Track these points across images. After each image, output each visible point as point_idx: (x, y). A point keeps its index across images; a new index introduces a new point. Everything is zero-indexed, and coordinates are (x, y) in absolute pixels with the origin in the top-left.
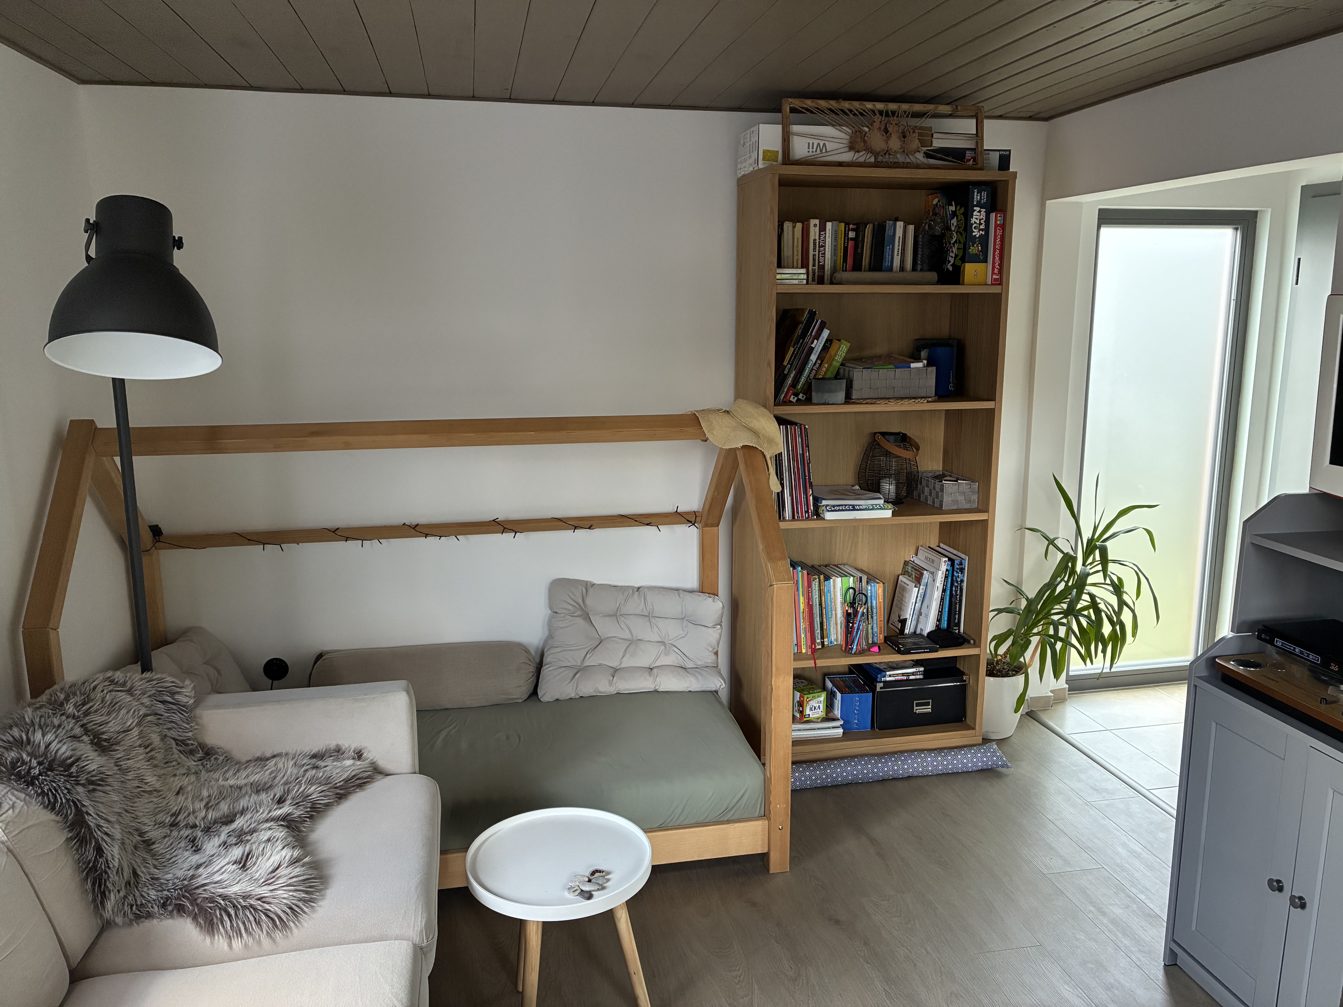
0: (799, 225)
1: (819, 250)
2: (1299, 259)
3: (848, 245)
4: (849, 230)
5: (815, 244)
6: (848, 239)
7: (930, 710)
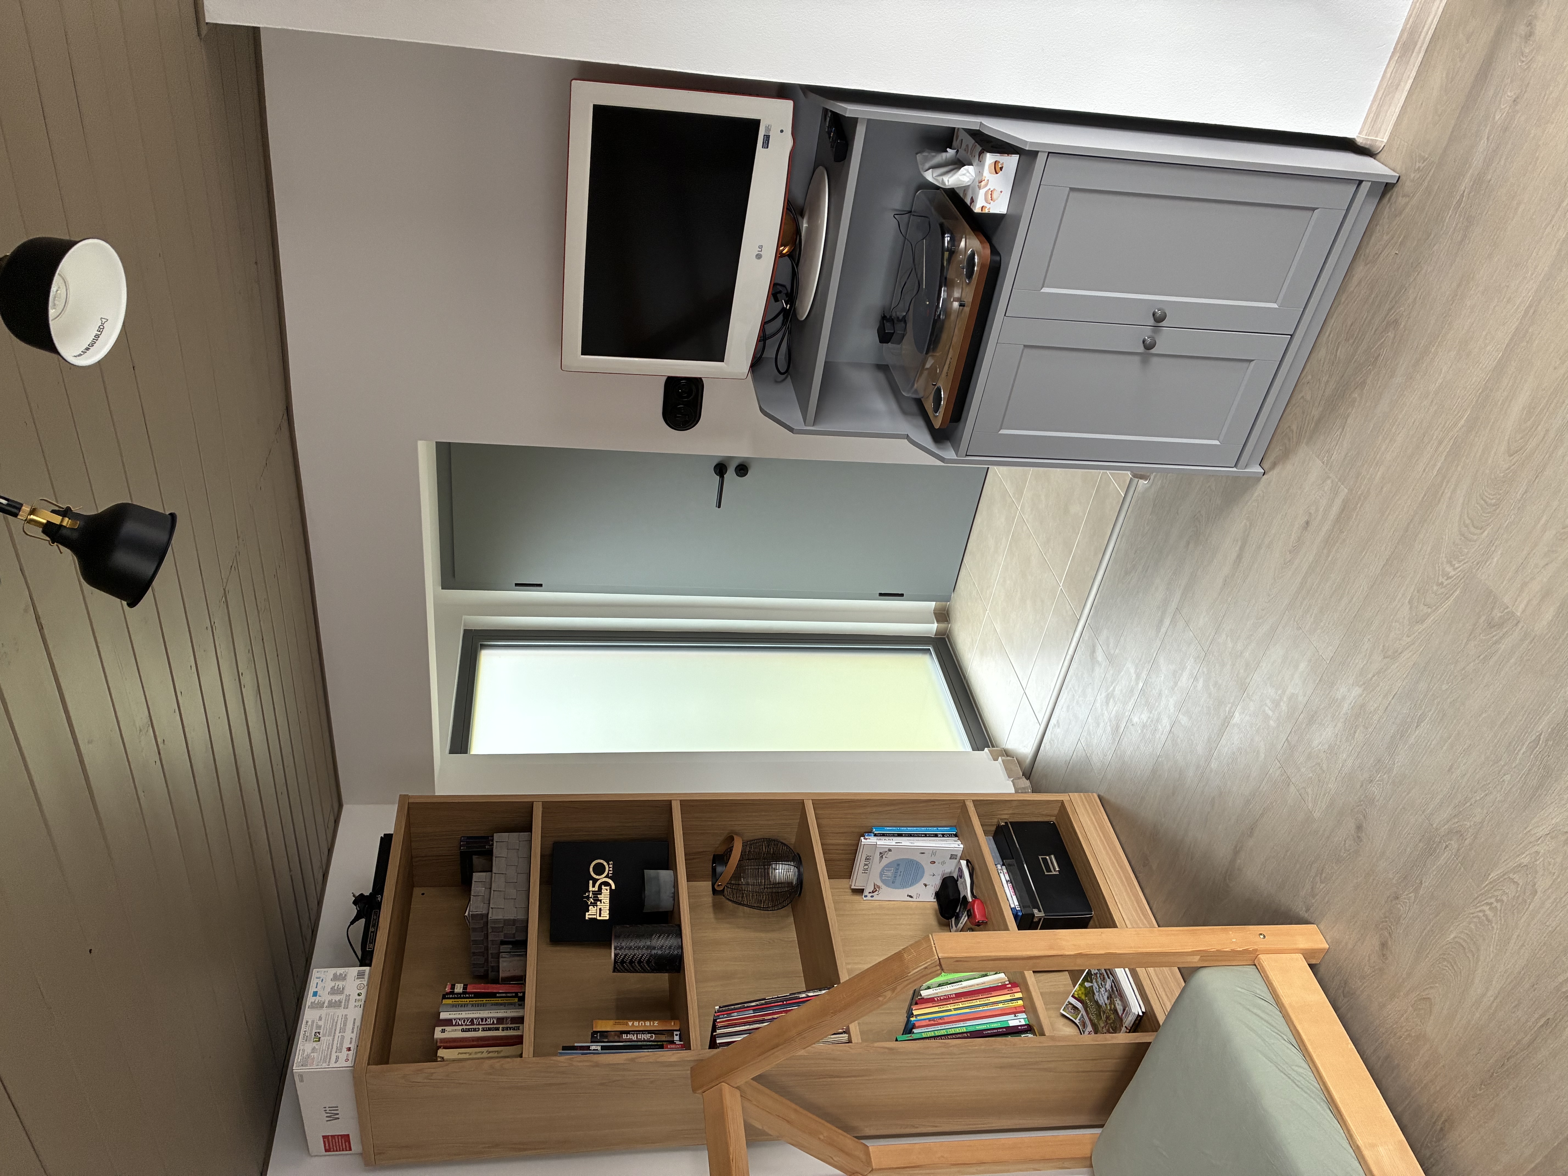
0: (441, 1053)
1: (477, 1025)
2: (517, 585)
3: (471, 993)
4: (452, 993)
5: (468, 1030)
6: (464, 993)
7: (1052, 856)
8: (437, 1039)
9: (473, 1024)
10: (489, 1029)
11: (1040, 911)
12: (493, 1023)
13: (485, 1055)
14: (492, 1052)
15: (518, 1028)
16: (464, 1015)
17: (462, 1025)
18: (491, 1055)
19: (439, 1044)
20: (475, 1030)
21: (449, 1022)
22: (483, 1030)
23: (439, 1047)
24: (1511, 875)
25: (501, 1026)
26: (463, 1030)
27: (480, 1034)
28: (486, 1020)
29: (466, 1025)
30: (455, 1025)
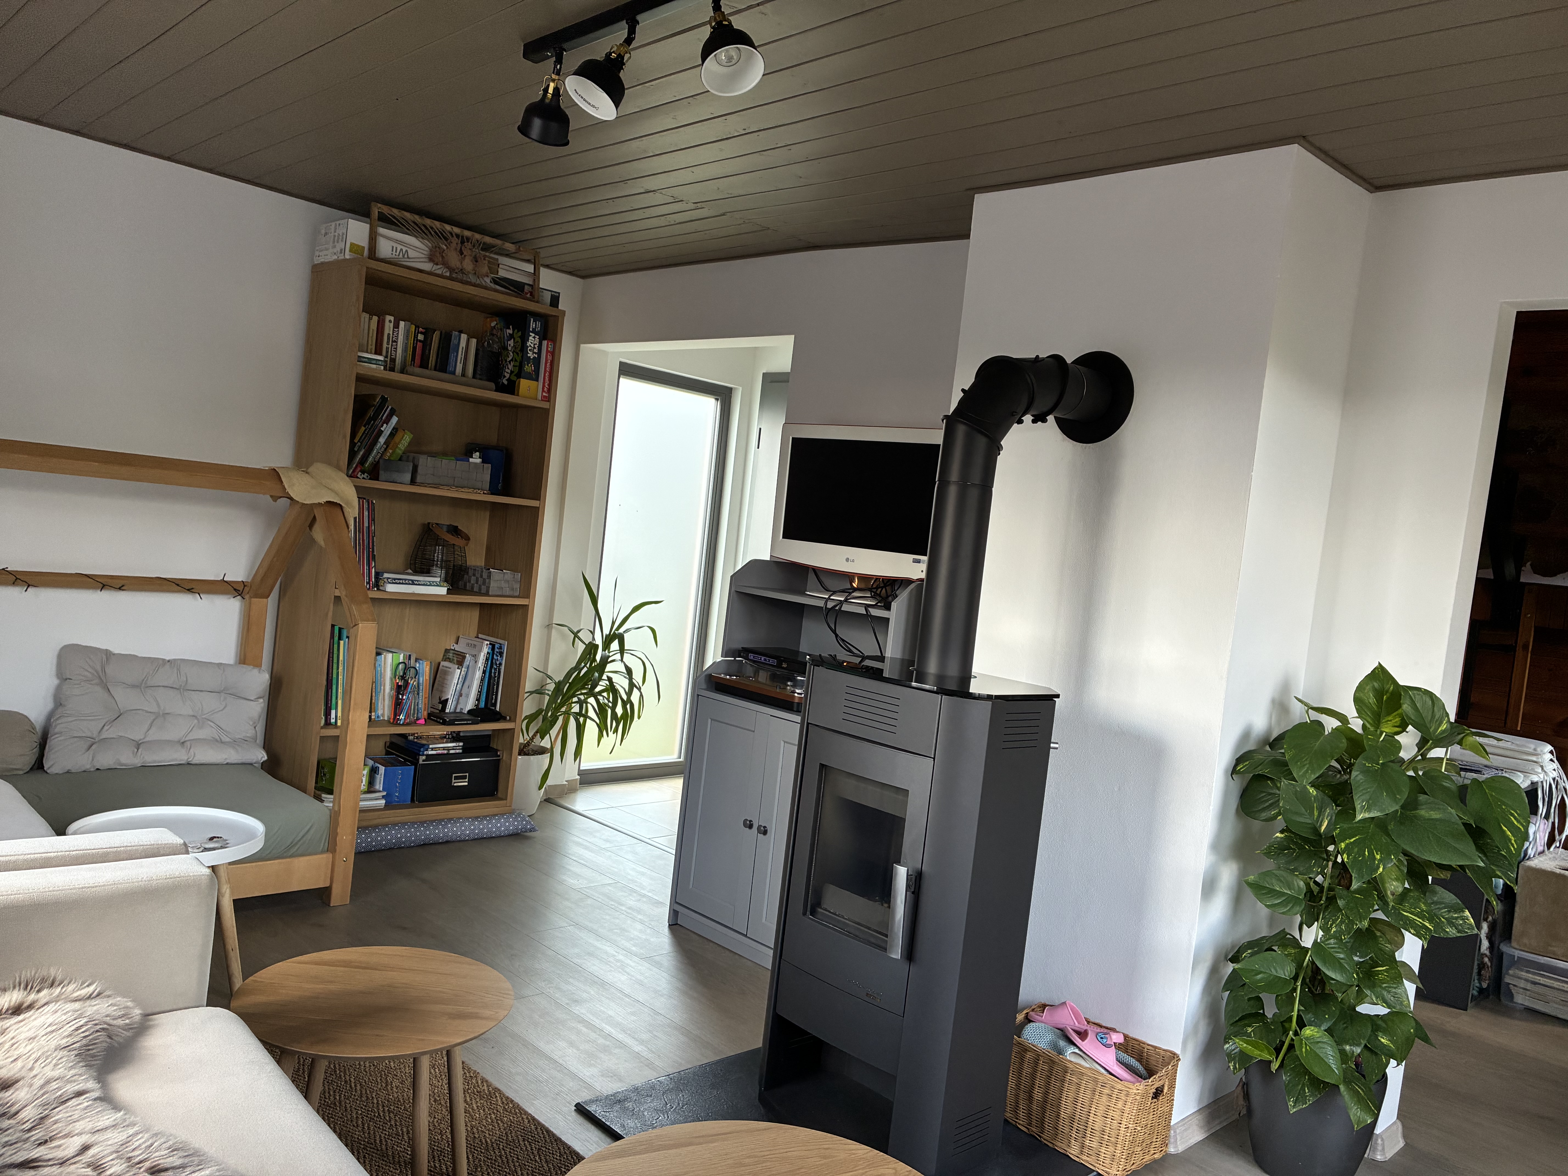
0: (375, 318)
1: (392, 344)
2: (760, 429)
3: (416, 345)
4: (418, 333)
7: (466, 784)
8: (385, 317)
12: (391, 355)
25: (388, 360)
28: (394, 351)
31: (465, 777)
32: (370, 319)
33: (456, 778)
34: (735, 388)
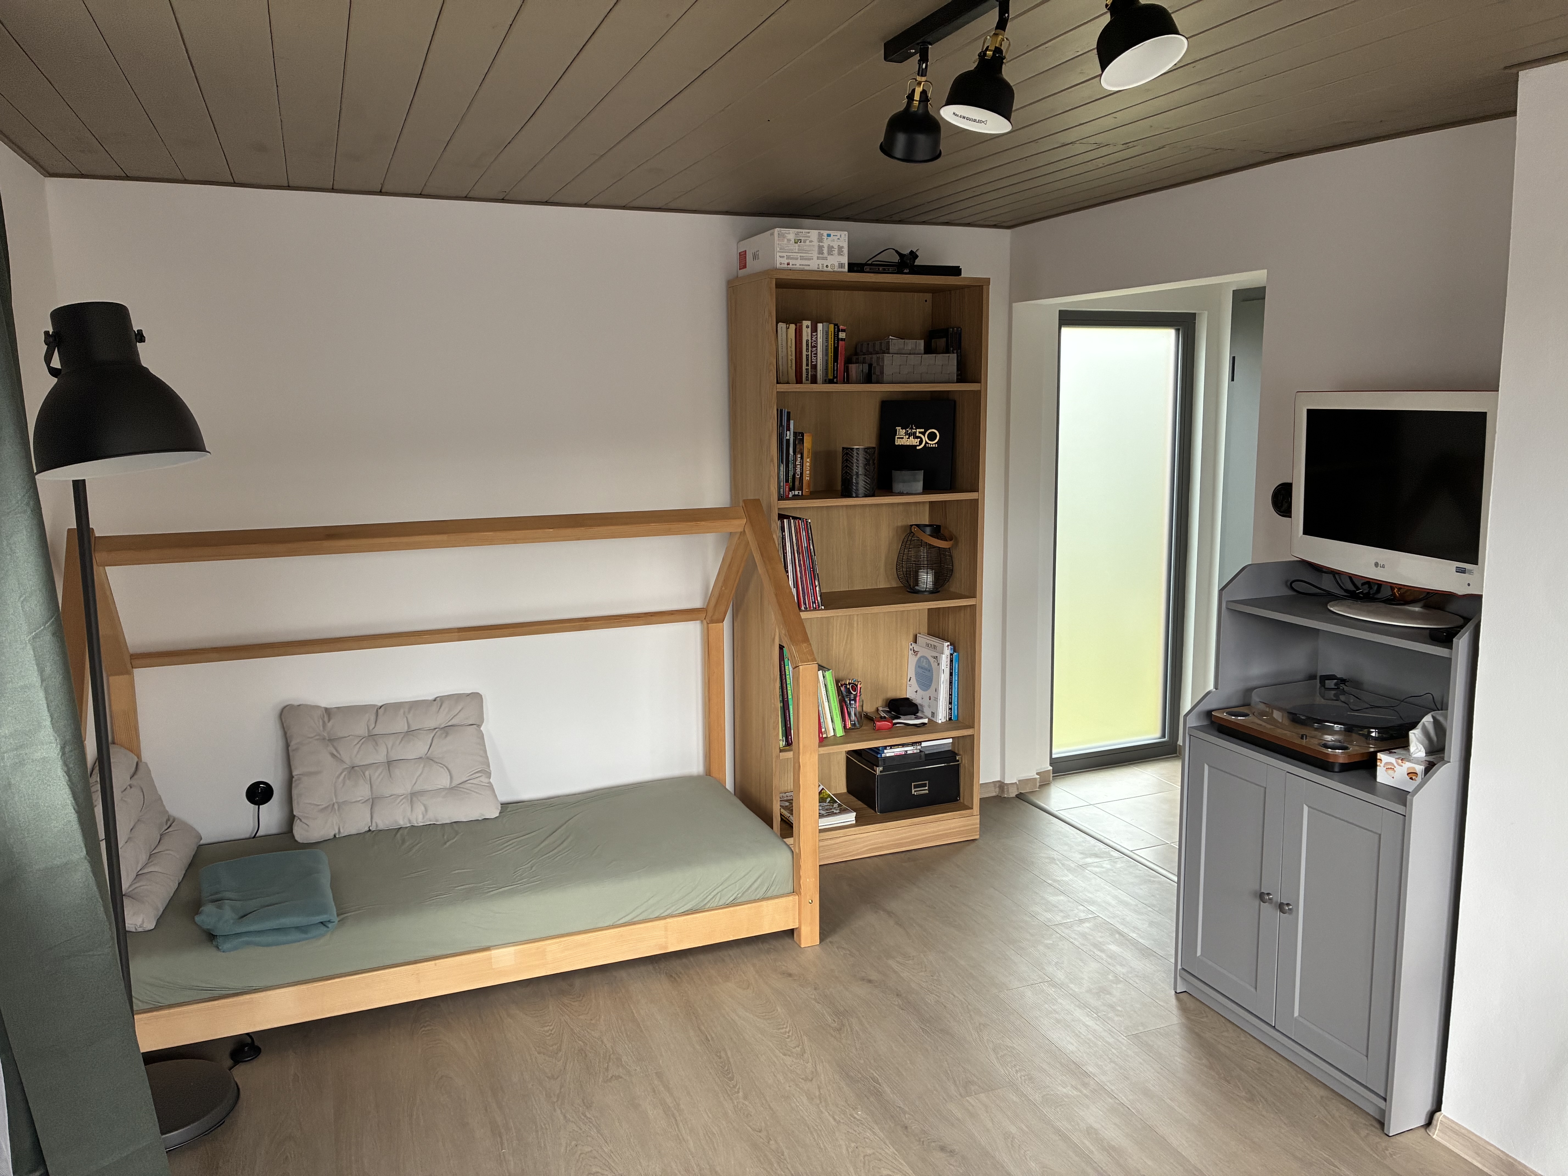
0: (793, 327)
1: (811, 350)
2: (1234, 358)
3: (837, 344)
4: (838, 331)
5: (807, 345)
6: (838, 339)
7: (927, 792)
8: (802, 323)
9: (812, 347)
10: (807, 360)
11: (881, 772)
12: (812, 362)
13: (790, 357)
14: (792, 363)
15: (807, 380)
16: (820, 341)
17: (812, 340)
18: (789, 361)
19: (798, 324)
20: (807, 349)
21: (814, 330)
22: (807, 355)
23: (796, 326)
24: (801, 1047)
25: (810, 367)
26: (807, 341)
27: (804, 353)
28: (815, 357)
29: (812, 343)
30: (812, 335)
31: (925, 785)
32: (788, 328)
33: (916, 787)
34: (1198, 314)
